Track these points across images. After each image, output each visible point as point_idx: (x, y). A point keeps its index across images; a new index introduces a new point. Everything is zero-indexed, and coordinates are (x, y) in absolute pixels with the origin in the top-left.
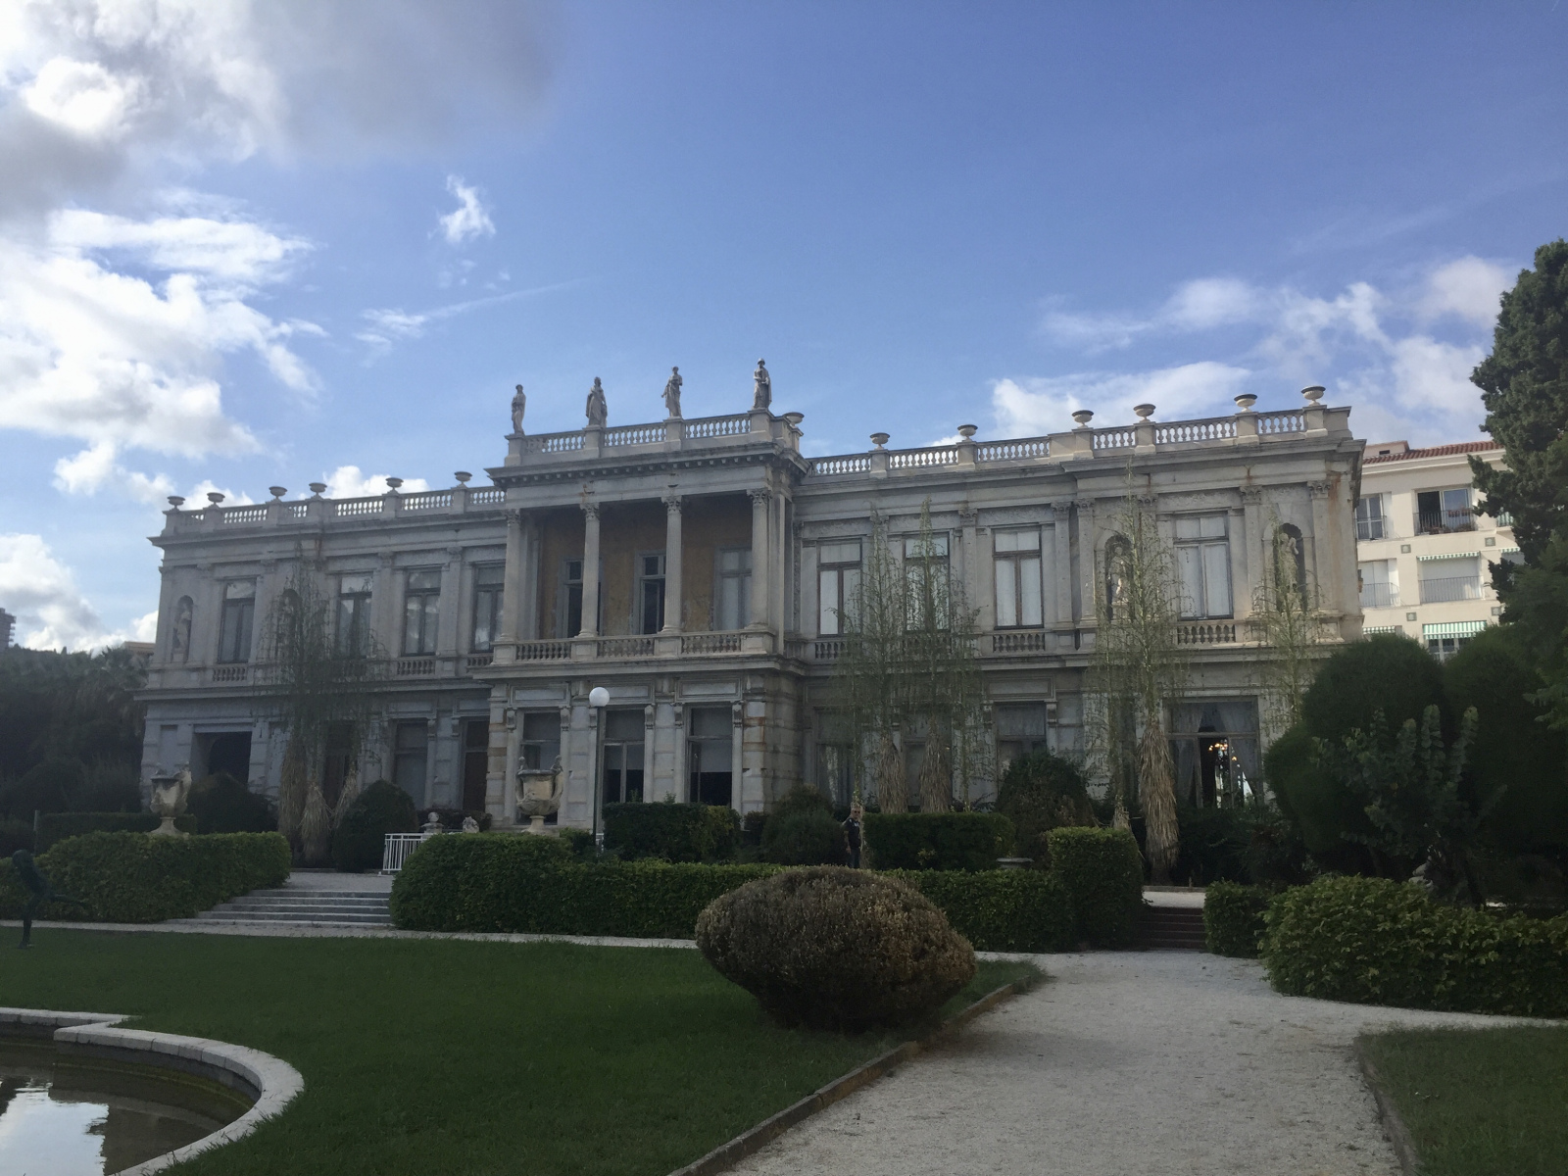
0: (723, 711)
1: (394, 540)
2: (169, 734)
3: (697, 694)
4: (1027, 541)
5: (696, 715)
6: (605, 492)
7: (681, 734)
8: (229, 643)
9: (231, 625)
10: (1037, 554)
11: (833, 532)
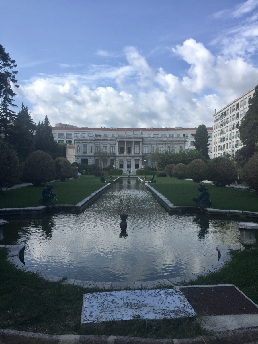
0: (138, 159)
1: (102, 141)
2: (78, 159)
3: (136, 158)
4: (162, 146)
5: (136, 160)
6: (127, 140)
7: (135, 161)
8: (84, 151)
9: (84, 149)
10: (162, 147)
11: (145, 144)
